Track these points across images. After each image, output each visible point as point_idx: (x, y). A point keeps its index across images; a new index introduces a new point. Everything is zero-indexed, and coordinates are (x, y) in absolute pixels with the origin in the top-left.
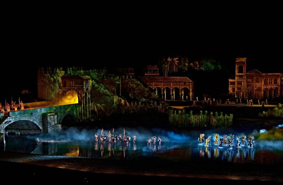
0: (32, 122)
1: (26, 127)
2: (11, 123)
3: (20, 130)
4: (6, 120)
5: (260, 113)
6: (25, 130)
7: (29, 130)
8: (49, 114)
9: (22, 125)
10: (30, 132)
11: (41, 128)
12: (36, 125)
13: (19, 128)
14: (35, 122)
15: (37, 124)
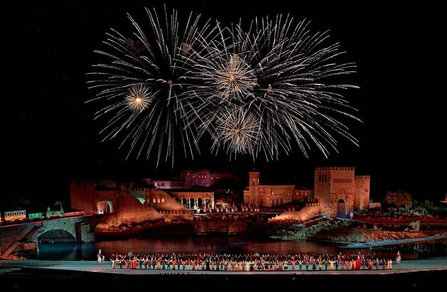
0: (66, 231)
1: (59, 236)
2: (44, 232)
3: (53, 239)
4: (39, 230)
5: (269, 219)
6: (59, 238)
7: (62, 238)
8: (82, 224)
9: (56, 234)
10: (64, 240)
11: (74, 236)
12: (69, 233)
13: (53, 237)
14: (69, 231)
15: (71, 233)
